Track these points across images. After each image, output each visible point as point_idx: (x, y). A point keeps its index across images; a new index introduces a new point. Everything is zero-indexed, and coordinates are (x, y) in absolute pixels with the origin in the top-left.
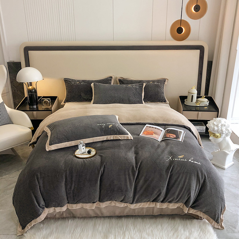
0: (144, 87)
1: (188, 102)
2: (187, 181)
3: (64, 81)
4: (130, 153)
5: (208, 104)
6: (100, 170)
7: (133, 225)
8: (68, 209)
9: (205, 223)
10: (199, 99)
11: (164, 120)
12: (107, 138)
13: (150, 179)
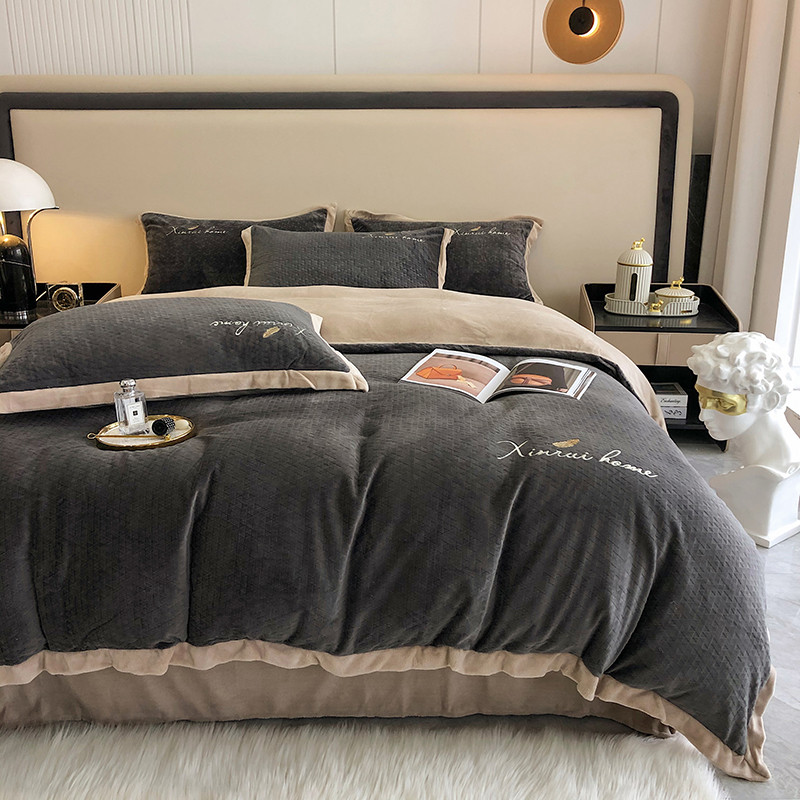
1: (617, 303)
3: (144, 222)
4: (342, 430)
5: (694, 307)
6: (192, 495)
7: (343, 759)
8: (43, 674)
9: (677, 750)
10: (663, 292)
13: (421, 537)
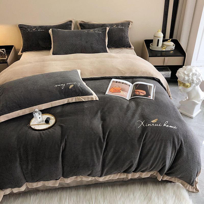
0: (107, 32)
1: (154, 47)
2: (162, 149)
3: (19, 27)
4: (96, 120)
5: (174, 48)
6: (61, 146)
8: (27, 187)
10: (165, 43)
11: (131, 73)
12: (68, 101)
13: (120, 151)
